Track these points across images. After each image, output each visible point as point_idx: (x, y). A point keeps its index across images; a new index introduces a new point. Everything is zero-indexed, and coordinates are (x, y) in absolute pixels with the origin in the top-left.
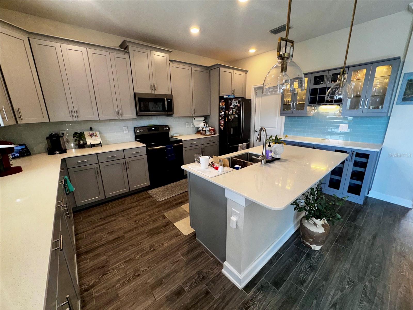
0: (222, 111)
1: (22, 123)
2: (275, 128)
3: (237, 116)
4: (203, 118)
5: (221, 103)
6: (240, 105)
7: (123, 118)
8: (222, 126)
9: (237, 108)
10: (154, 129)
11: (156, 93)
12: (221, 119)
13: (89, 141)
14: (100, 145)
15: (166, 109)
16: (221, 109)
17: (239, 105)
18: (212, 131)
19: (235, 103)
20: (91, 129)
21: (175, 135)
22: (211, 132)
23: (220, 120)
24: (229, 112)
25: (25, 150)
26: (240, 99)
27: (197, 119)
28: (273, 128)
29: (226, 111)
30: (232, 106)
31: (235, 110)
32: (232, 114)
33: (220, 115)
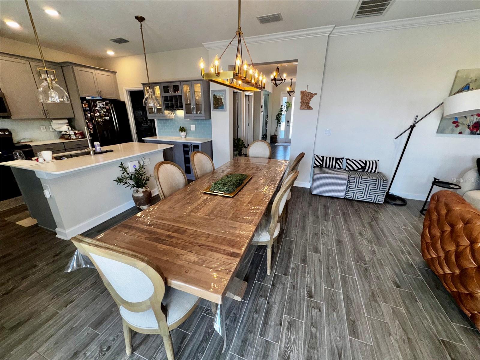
0: (87, 113)
3: (107, 118)
4: (66, 121)
5: (83, 105)
6: (109, 107)
8: (91, 129)
9: (105, 110)
12: (87, 121)
16: (85, 111)
17: (107, 107)
18: (79, 135)
19: (102, 106)
21: (22, 141)
22: (77, 136)
23: (87, 123)
24: (95, 114)
26: (108, 101)
27: (56, 122)
29: (91, 113)
30: (97, 108)
31: (103, 112)
32: (100, 116)
33: (85, 117)
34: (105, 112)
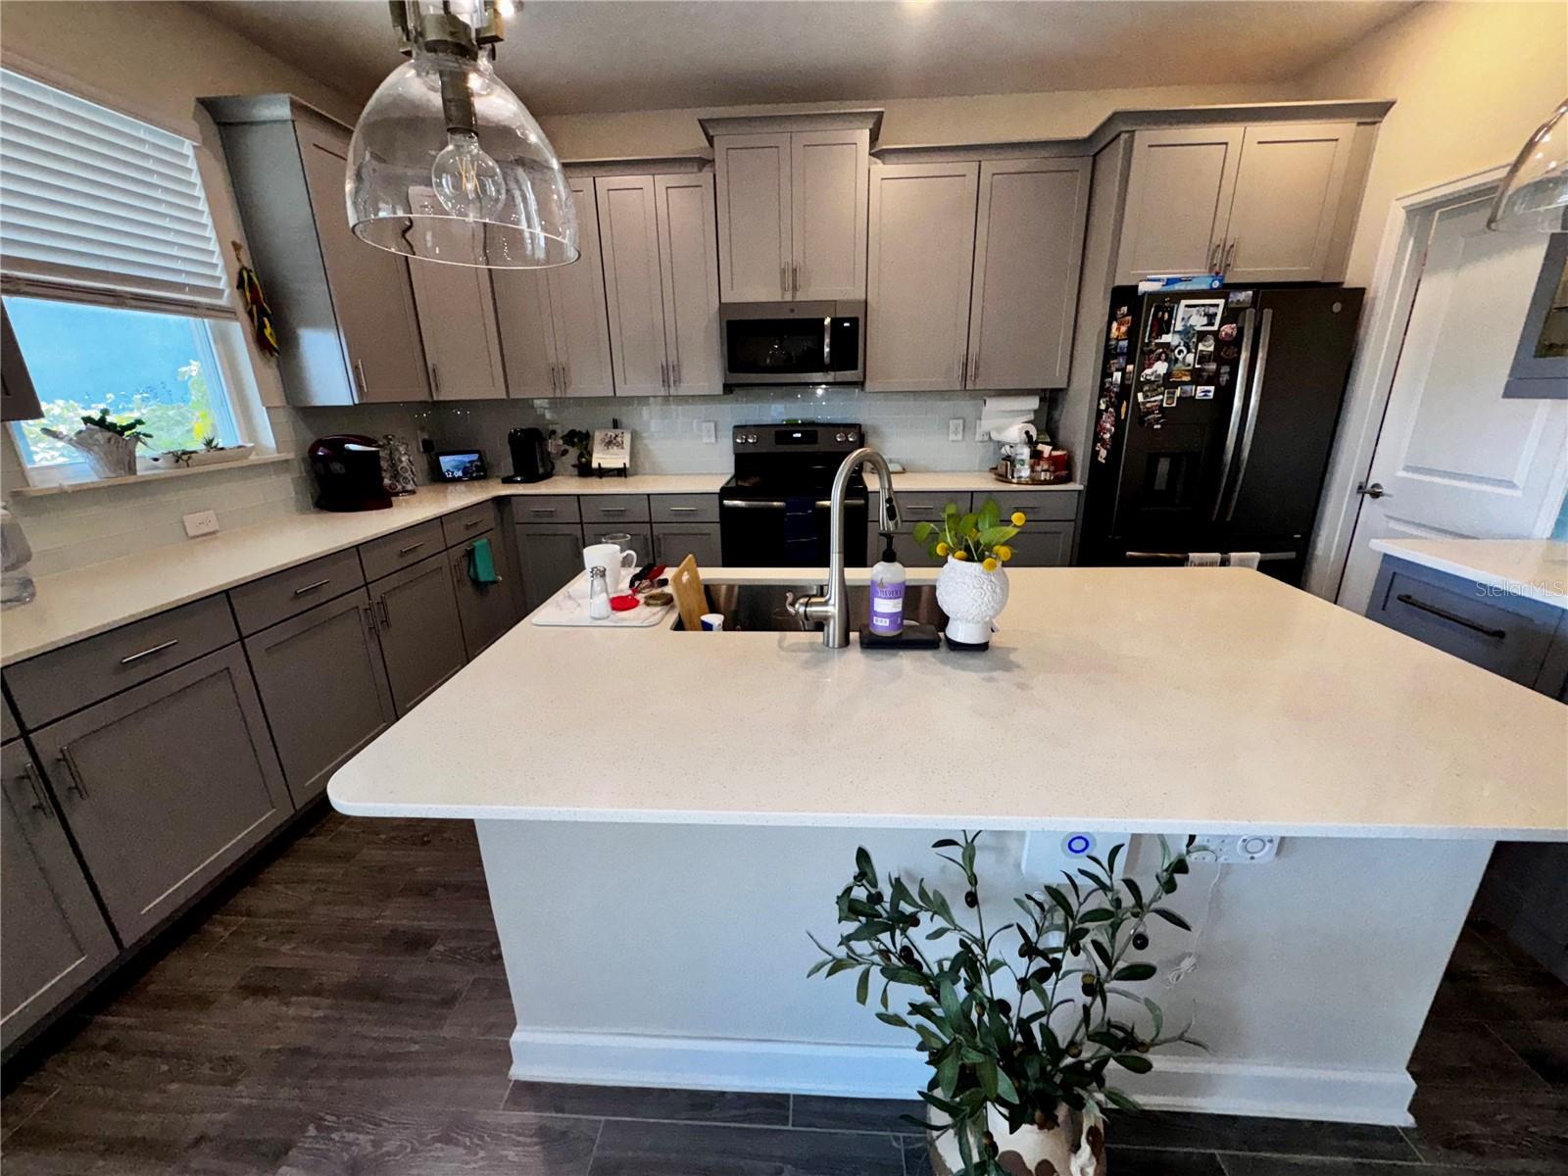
0: (1113, 365)
1: (441, 398)
2: (1511, 485)
3: (1203, 391)
4: (1033, 403)
5: (1114, 325)
6: (1240, 331)
7: (680, 394)
8: (1103, 443)
9: (1208, 346)
10: (799, 435)
11: (800, 297)
12: (1103, 406)
13: (601, 458)
14: (621, 473)
15: (827, 360)
16: (1109, 353)
17: (1229, 329)
19: (1199, 322)
20: (616, 424)
22: (1040, 468)
23: (1099, 413)
24: (1141, 369)
25: (476, 466)
26: (1245, 296)
27: (993, 405)
28: (1480, 480)
29: (1128, 363)
30: (1166, 338)
31: (1190, 358)
32: (1168, 382)
33: (1103, 383)
34: (1203, 358)
